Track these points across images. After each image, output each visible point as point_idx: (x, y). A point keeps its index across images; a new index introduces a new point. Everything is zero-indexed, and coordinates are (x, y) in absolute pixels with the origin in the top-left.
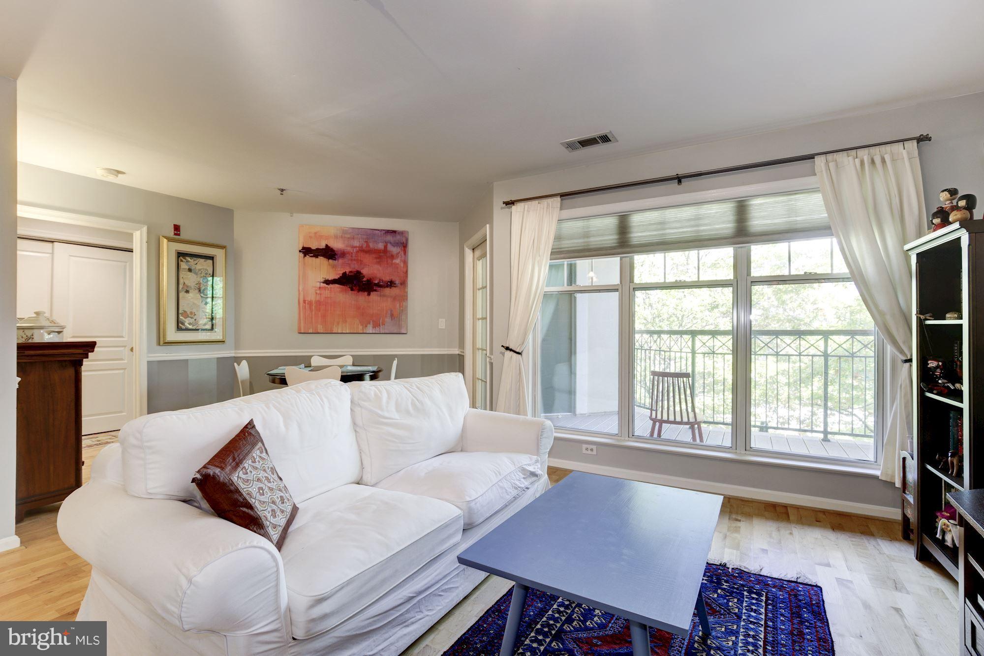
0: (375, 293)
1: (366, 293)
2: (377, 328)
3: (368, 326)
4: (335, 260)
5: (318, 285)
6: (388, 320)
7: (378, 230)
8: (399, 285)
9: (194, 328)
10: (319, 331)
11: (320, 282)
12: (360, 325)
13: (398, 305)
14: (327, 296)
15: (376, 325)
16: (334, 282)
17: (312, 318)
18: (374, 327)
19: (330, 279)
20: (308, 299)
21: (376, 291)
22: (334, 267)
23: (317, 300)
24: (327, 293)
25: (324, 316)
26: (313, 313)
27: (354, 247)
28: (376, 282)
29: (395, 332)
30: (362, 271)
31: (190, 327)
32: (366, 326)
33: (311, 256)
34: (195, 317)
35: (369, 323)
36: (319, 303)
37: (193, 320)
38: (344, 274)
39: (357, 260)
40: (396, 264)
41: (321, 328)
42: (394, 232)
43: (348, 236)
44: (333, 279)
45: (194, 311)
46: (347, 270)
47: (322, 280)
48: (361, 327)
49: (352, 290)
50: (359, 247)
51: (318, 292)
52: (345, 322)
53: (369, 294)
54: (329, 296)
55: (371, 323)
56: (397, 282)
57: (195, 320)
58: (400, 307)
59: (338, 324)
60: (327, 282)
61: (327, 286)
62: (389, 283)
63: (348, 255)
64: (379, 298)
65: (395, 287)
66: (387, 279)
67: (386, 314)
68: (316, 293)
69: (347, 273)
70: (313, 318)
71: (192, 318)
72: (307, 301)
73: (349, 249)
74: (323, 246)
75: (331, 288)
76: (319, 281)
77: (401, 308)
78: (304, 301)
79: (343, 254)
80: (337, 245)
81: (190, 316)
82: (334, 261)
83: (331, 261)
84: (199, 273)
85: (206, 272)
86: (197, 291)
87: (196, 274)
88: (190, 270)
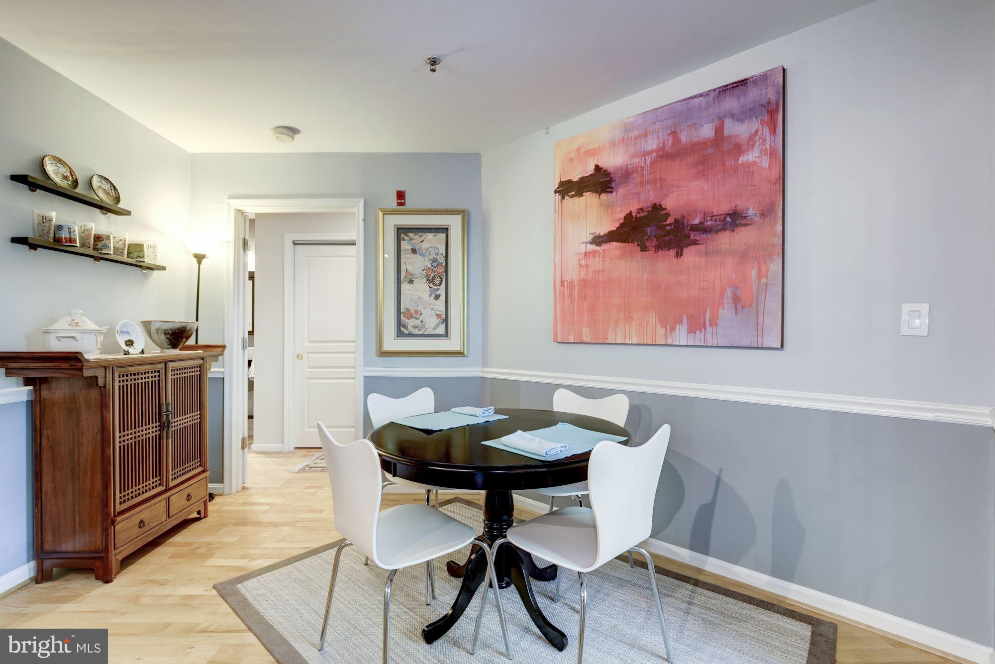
0: (693, 248)
1: (672, 252)
2: (698, 332)
3: (678, 327)
4: (611, 192)
5: (583, 249)
6: (726, 312)
7: (701, 95)
8: (757, 218)
9: (420, 333)
10: (585, 339)
11: (587, 243)
12: (659, 326)
13: (754, 273)
14: (596, 270)
15: (696, 326)
16: (611, 237)
17: (573, 314)
18: (691, 330)
19: (602, 234)
20: (568, 278)
21: (695, 243)
22: (609, 207)
23: (581, 278)
24: (597, 263)
25: (592, 310)
26: (576, 304)
27: (645, 154)
28: (697, 221)
29: (746, 342)
30: (663, 203)
31: (416, 332)
32: (673, 329)
33: (572, 196)
34: (421, 318)
35: (680, 322)
36: (584, 284)
37: (419, 321)
38: (629, 216)
39: (653, 182)
40: (748, 165)
41: (588, 333)
42: (743, 83)
43: (636, 133)
44: (607, 232)
45: (420, 308)
46: (634, 208)
47: (589, 238)
48: (661, 331)
49: (644, 249)
50: (657, 150)
51: (583, 262)
52: (629, 319)
53: (679, 255)
54: (600, 268)
55: (685, 321)
56: (751, 212)
57: (422, 321)
58: (759, 277)
59: (617, 325)
60: (598, 240)
61: (597, 248)
62: (728, 219)
63: (634, 175)
64: (703, 260)
65: (745, 225)
66: (725, 207)
67: (722, 297)
68: (580, 265)
69: (634, 215)
70: (576, 314)
71: (417, 319)
72: (566, 284)
73: (636, 160)
74: (590, 170)
75: (604, 250)
76: (585, 241)
77: (764, 280)
78: (562, 282)
79: (626, 174)
80: (613, 161)
81: (414, 316)
82: (610, 195)
83: (604, 196)
84: (426, 254)
85: (437, 251)
86: (424, 280)
87: (423, 255)
88: (414, 251)
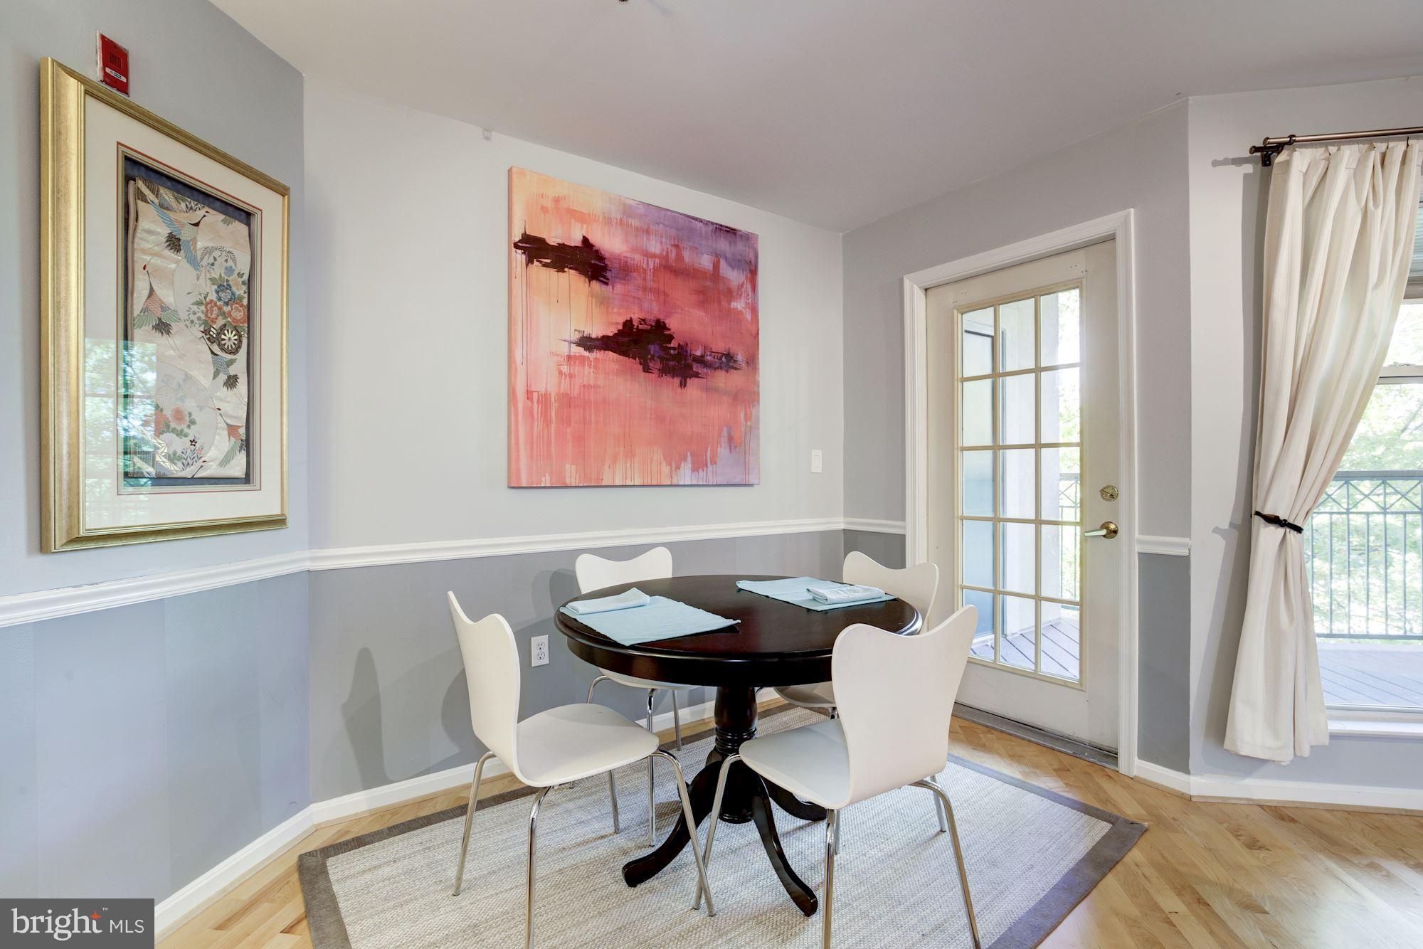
0: (696, 380)
1: (677, 381)
2: (700, 470)
3: (682, 465)
4: (606, 284)
5: (564, 349)
6: (723, 451)
7: (701, 221)
8: (744, 365)
9: (188, 473)
10: (568, 482)
11: (570, 342)
12: (664, 464)
13: (742, 415)
14: (586, 383)
15: (699, 465)
16: (605, 343)
17: (549, 443)
18: (695, 469)
19: (594, 336)
20: (540, 387)
21: (697, 375)
22: (603, 302)
23: (562, 390)
24: (586, 374)
25: (580, 439)
26: (553, 429)
27: (648, 255)
28: (698, 353)
29: (737, 481)
30: (666, 321)
31: (174, 469)
32: (678, 468)
33: (546, 265)
34: (192, 432)
35: (685, 459)
36: (567, 401)
37: (187, 441)
38: (628, 324)
39: (656, 292)
40: (735, 310)
41: (574, 472)
42: (731, 231)
43: (635, 223)
44: (600, 335)
45: (189, 405)
46: (636, 316)
47: (575, 337)
48: (666, 469)
49: (647, 369)
50: (660, 257)
51: (565, 369)
52: (630, 454)
53: (683, 385)
54: (592, 383)
55: (689, 458)
56: (740, 357)
57: (193, 442)
58: (746, 419)
59: (615, 461)
60: (587, 343)
61: (586, 354)
62: (724, 359)
63: (635, 274)
64: (704, 395)
65: (736, 369)
66: (720, 346)
67: (720, 435)
68: (560, 372)
69: (635, 324)
70: (553, 444)
71: (180, 434)
72: (535, 396)
73: (638, 258)
74: (575, 240)
75: (596, 359)
76: (568, 338)
77: (749, 423)
78: (529, 394)
79: (626, 270)
80: (611, 243)
81: (173, 425)
82: (604, 287)
83: (596, 285)
84: (204, 262)
85: (230, 263)
86: (197, 331)
87: (194, 262)
88: (174, 243)
